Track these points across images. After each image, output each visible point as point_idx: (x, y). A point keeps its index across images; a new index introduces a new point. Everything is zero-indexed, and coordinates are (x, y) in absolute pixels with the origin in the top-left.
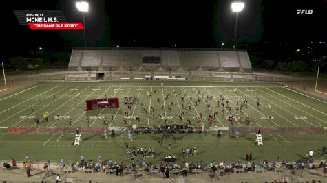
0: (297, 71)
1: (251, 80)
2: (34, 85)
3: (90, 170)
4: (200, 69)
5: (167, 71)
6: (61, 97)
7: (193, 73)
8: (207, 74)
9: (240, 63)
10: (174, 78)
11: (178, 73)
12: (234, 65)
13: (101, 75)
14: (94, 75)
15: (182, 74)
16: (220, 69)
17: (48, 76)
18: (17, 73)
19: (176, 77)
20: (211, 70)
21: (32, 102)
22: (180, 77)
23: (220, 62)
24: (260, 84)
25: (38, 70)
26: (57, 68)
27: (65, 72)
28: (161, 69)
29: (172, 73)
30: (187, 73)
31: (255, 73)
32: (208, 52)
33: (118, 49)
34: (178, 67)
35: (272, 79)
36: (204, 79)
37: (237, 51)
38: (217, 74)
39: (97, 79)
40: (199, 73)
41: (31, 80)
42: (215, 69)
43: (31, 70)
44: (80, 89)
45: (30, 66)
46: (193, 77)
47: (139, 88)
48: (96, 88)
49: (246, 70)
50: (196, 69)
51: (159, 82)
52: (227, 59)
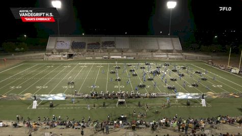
0: (215, 52)
1: (181, 59)
2: (20, 63)
3: (63, 127)
4: (144, 51)
5: (120, 52)
6: (42, 72)
7: (139, 54)
8: (149, 55)
9: (173, 46)
10: (125, 57)
11: (128, 54)
12: (169, 48)
13: (70, 56)
14: (66, 56)
15: (131, 55)
16: (159, 51)
17: (31, 56)
18: (8, 55)
19: (127, 57)
20: (152, 51)
21: (19, 76)
22: (130, 57)
23: (158, 46)
24: (189, 62)
25: (23, 52)
26: (38, 50)
27: (44, 54)
28: (116, 51)
29: (124, 54)
30: (135, 54)
31: (185, 54)
32: (150, 38)
33: (84, 36)
34: (128, 49)
35: (197, 58)
36: (147, 58)
37: (172, 37)
38: (156, 54)
39: (68, 58)
40: (143, 54)
41: (19, 59)
42: (156, 51)
43: (19, 52)
44: (55, 66)
45: (17, 49)
46: (139, 57)
47: (100, 65)
48: (67, 65)
49: (178, 51)
50: (141, 51)
51: (114, 60)
52: (163, 43)
